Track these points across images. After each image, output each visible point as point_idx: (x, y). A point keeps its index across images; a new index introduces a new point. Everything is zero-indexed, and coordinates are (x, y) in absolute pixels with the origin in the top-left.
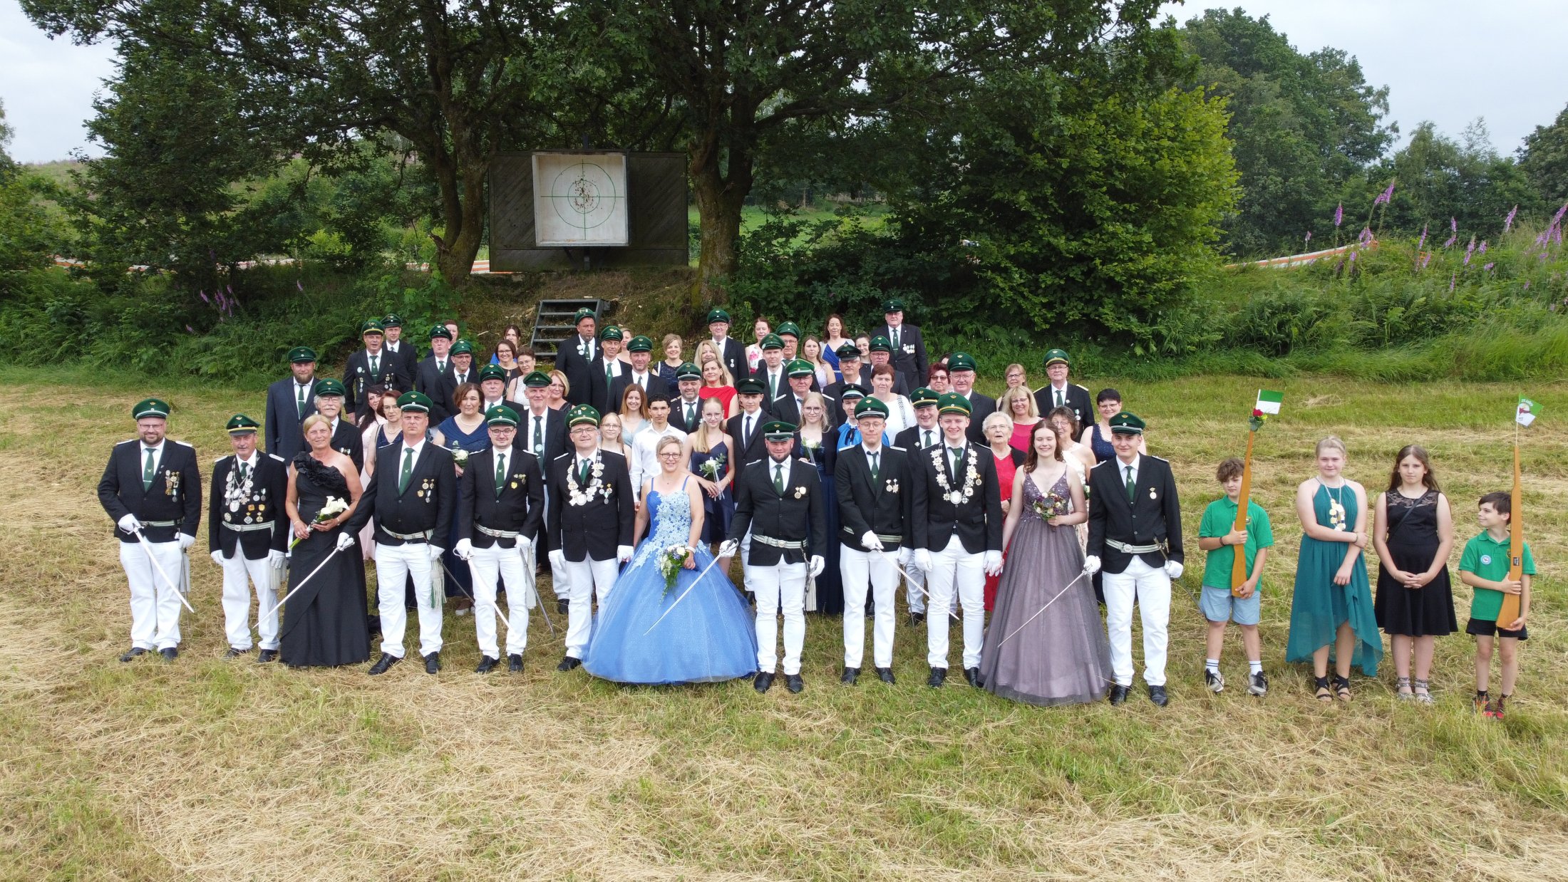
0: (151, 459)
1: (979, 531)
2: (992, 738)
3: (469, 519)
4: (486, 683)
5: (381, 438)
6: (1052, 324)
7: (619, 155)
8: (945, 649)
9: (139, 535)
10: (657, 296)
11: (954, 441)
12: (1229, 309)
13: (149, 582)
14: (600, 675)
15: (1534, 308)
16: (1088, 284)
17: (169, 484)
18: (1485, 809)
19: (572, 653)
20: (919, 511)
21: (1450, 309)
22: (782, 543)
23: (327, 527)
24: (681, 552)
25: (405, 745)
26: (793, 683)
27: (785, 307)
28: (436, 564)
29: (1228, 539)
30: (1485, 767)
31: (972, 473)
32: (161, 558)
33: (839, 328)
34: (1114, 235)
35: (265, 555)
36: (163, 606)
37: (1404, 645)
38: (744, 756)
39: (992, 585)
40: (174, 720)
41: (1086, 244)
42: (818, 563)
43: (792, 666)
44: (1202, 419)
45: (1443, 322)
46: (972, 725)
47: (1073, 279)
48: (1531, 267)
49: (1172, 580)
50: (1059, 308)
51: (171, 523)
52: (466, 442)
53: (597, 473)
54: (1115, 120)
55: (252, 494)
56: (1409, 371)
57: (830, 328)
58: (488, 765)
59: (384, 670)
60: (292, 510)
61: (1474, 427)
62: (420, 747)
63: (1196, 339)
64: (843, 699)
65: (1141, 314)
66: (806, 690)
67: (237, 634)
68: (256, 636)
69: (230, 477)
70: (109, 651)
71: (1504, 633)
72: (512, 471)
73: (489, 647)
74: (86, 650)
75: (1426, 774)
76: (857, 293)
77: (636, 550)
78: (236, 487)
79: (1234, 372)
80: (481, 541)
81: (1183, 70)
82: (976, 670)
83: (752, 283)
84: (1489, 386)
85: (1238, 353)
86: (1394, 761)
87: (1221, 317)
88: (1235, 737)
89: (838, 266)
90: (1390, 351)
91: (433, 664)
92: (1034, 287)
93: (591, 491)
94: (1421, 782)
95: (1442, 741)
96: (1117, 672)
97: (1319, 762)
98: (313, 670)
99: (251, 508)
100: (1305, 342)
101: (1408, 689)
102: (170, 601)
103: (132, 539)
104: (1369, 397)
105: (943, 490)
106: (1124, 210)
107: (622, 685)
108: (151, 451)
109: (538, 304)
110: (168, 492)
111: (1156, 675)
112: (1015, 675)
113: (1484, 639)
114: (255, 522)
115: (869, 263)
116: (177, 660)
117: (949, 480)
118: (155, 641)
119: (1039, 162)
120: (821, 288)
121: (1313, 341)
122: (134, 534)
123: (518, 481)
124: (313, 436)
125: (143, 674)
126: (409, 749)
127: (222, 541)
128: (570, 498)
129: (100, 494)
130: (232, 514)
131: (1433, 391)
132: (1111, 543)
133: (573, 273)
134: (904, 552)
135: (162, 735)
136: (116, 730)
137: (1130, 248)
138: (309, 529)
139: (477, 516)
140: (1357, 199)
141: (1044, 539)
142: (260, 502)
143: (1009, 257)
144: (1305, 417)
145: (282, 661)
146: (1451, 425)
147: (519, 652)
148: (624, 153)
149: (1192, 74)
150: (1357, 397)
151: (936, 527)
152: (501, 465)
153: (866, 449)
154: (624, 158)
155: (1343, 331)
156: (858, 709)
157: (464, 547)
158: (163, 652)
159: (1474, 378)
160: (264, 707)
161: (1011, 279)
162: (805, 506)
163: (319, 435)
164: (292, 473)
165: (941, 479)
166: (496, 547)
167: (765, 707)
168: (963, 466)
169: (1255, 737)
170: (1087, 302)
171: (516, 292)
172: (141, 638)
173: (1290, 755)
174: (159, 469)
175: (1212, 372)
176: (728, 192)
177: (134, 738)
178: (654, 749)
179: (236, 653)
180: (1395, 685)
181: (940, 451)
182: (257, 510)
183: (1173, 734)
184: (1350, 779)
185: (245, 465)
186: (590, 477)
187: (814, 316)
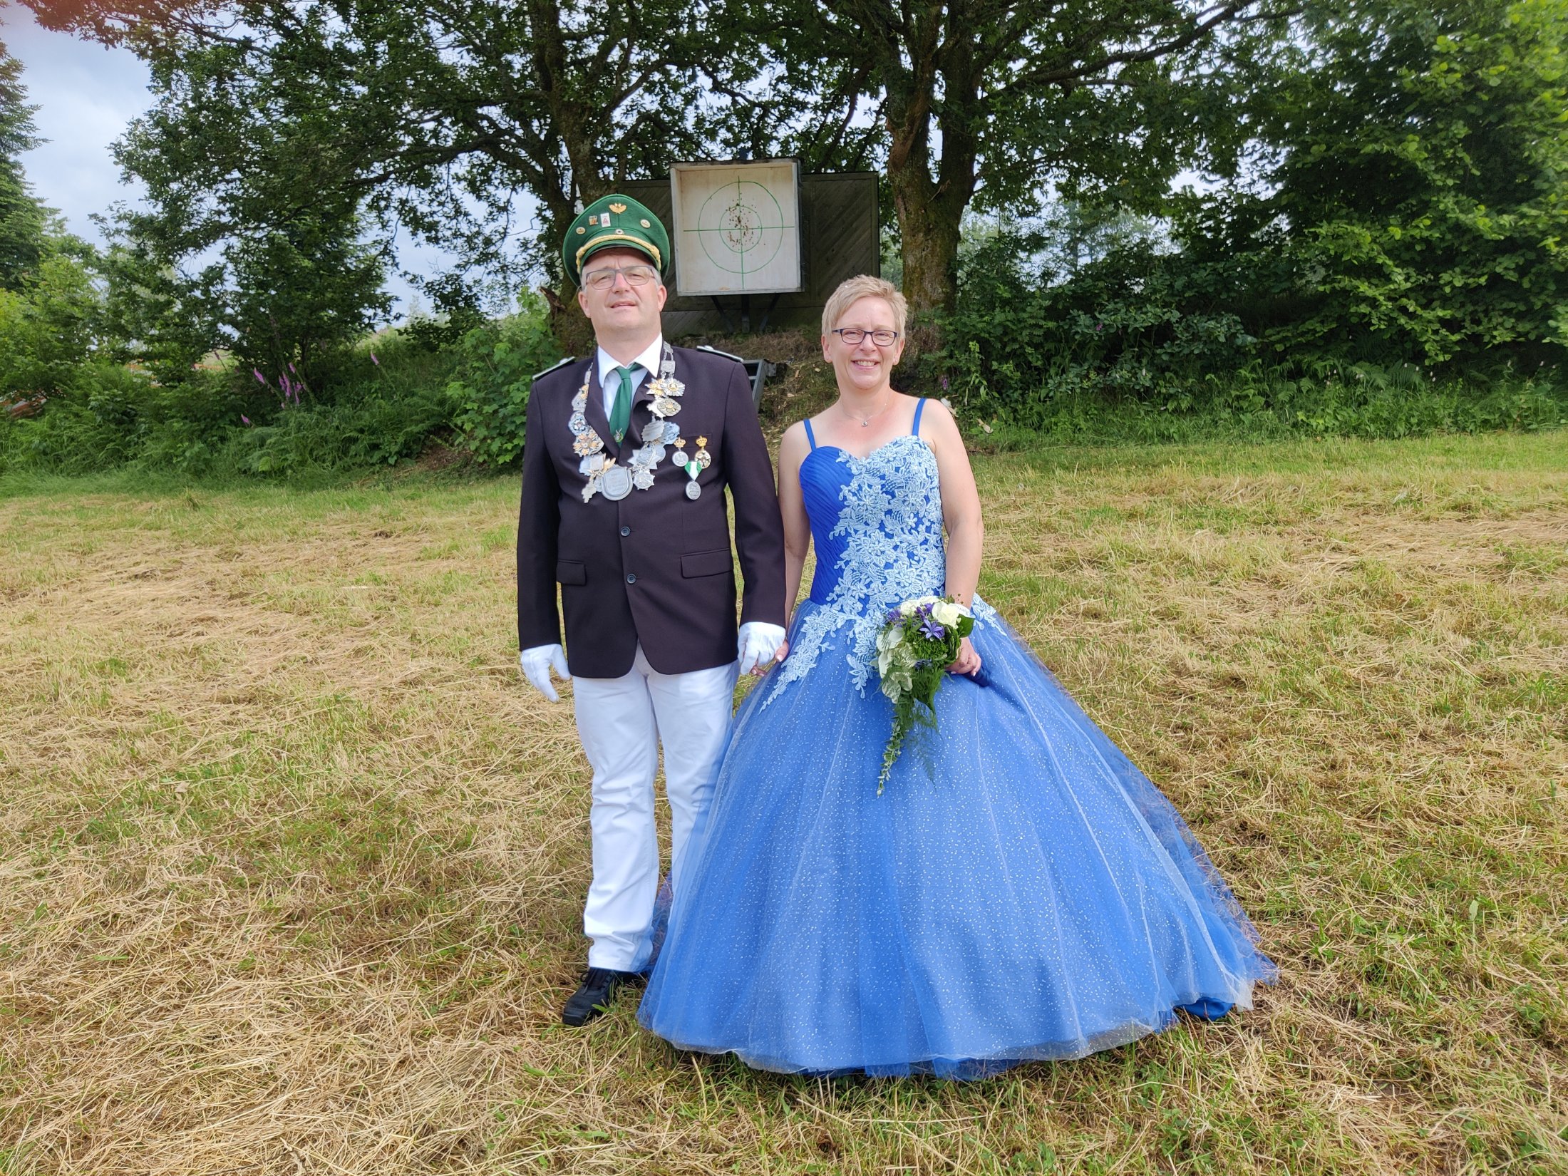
6: (1455, 354)
16: (1526, 284)
19: (608, 955)
27: (1029, 350)
47: (1499, 276)
53: (662, 405)
93: (646, 459)
133: (725, 337)
154: (794, 166)
187: (1074, 360)
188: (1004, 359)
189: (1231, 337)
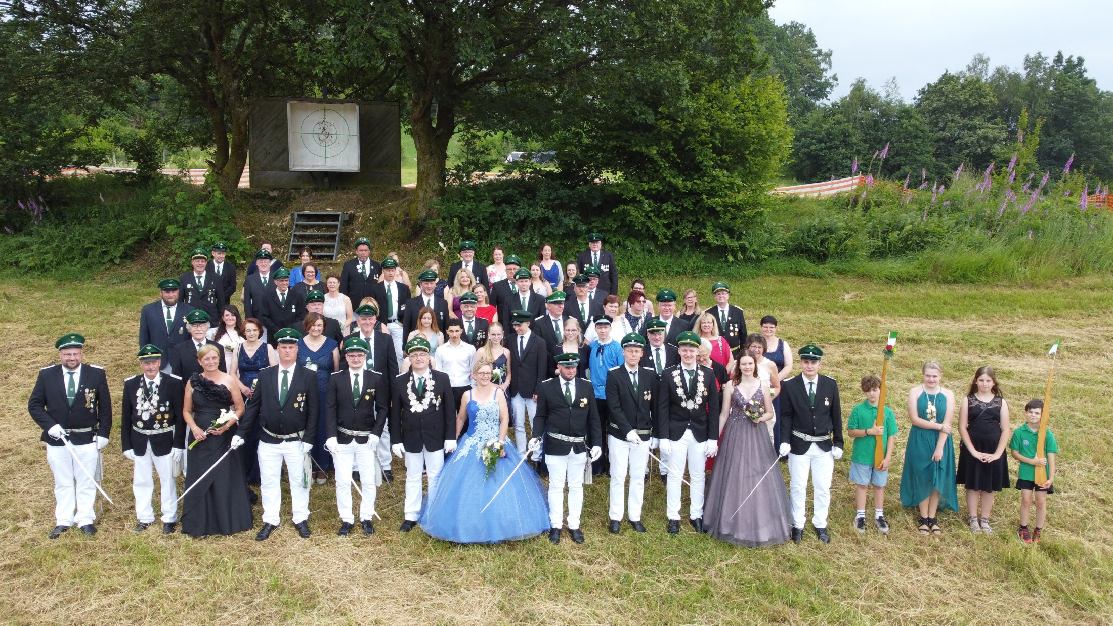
0: (72, 380)
1: (704, 427)
2: (726, 575)
3: (334, 423)
4: (351, 545)
5: (242, 353)
6: (670, 239)
7: (354, 104)
8: (679, 507)
9: (65, 441)
10: (383, 210)
11: (688, 364)
12: (788, 229)
13: (71, 475)
14: (440, 537)
15: (978, 233)
16: (696, 211)
17: (88, 400)
18: (1049, 613)
19: (410, 517)
20: (663, 411)
21: (927, 232)
22: (571, 439)
23: (220, 433)
24: (497, 446)
25: (312, 603)
26: (576, 536)
27: (482, 223)
28: (306, 455)
29: (871, 431)
30: (1042, 583)
31: (701, 388)
32: (81, 457)
33: (550, 253)
34: (715, 178)
35: (168, 452)
36: (82, 492)
37: (975, 496)
38: (562, 598)
39: (710, 463)
40: (113, 590)
41: (696, 183)
42: (597, 452)
43: (574, 524)
44: (781, 310)
45: (922, 241)
46: (709, 564)
47: (686, 207)
48: (971, 204)
49: (835, 460)
50: (675, 227)
51: (89, 429)
52: (315, 357)
53: (430, 387)
54: (716, 97)
55: (159, 406)
56: (905, 276)
57: (544, 253)
58: (379, 618)
59: (267, 536)
60: (188, 417)
61: (953, 318)
62: (322, 605)
63: (767, 250)
64: (616, 547)
65: (731, 232)
66: (587, 541)
67: (144, 513)
68: (158, 513)
69: (140, 393)
70: (36, 529)
71: (1038, 489)
72: (366, 386)
73: (347, 516)
74: (17, 529)
75: (1006, 588)
76: (537, 213)
77: (458, 443)
78: (145, 400)
79: (793, 274)
80: (344, 440)
81: (758, 64)
82: (701, 521)
83: (459, 204)
84: (954, 286)
85: (795, 260)
86: (983, 579)
87: (782, 235)
88: (882, 565)
89: (520, 192)
90: (890, 261)
91: (304, 530)
92: (658, 213)
93: (426, 401)
94: (1005, 594)
95: (1011, 565)
96: (796, 519)
97: (939, 582)
98: (210, 538)
99: (159, 417)
100: (837, 253)
101: (976, 524)
102: (89, 488)
103: (60, 443)
104: (882, 294)
105: (681, 400)
106: (722, 160)
107: (454, 544)
108: (71, 374)
109: (293, 215)
110: (87, 405)
111: (821, 520)
112: (734, 526)
113: (1027, 492)
114: (162, 427)
115: (542, 193)
116: (97, 535)
117: (686, 392)
118: (76, 521)
119: (665, 126)
120: (509, 210)
121: (842, 253)
122: (60, 440)
123: (370, 394)
124: (207, 362)
125: (75, 548)
126: (314, 607)
127: (134, 442)
128: (411, 406)
129: (31, 409)
130: (144, 422)
131: (921, 290)
132: (796, 433)
133: (316, 190)
134: (653, 442)
135: (110, 605)
136: (69, 602)
137: (726, 187)
138: (205, 434)
139: (340, 421)
140: (817, 128)
141: (749, 432)
142: (165, 412)
143: (642, 192)
144: (846, 309)
145: (184, 532)
146: (938, 316)
147: (370, 518)
148: (358, 104)
149: (763, 67)
150: (877, 294)
151: (675, 424)
152: (356, 383)
153: (629, 369)
154: (357, 107)
155: (862, 246)
156: (629, 555)
157: (332, 443)
158: (83, 528)
159: (945, 281)
160: (185, 576)
161: (642, 208)
162: (587, 413)
163: (212, 361)
164: (189, 390)
165: (680, 392)
166: (354, 443)
167: (564, 557)
168: (694, 382)
169: (893, 564)
170: (694, 223)
171: (274, 204)
172: (63, 517)
173: (920, 578)
174: (80, 388)
175: (776, 274)
176: (438, 136)
177: (88, 609)
178: (498, 597)
179: (145, 526)
180: (967, 520)
181: (679, 371)
182: (163, 418)
183: (843, 566)
184: (963, 595)
185: (151, 383)
186: (425, 391)
187: (503, 229)
188: (470, 225)
189: (575, 226)
